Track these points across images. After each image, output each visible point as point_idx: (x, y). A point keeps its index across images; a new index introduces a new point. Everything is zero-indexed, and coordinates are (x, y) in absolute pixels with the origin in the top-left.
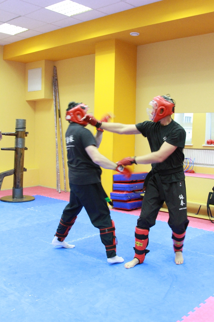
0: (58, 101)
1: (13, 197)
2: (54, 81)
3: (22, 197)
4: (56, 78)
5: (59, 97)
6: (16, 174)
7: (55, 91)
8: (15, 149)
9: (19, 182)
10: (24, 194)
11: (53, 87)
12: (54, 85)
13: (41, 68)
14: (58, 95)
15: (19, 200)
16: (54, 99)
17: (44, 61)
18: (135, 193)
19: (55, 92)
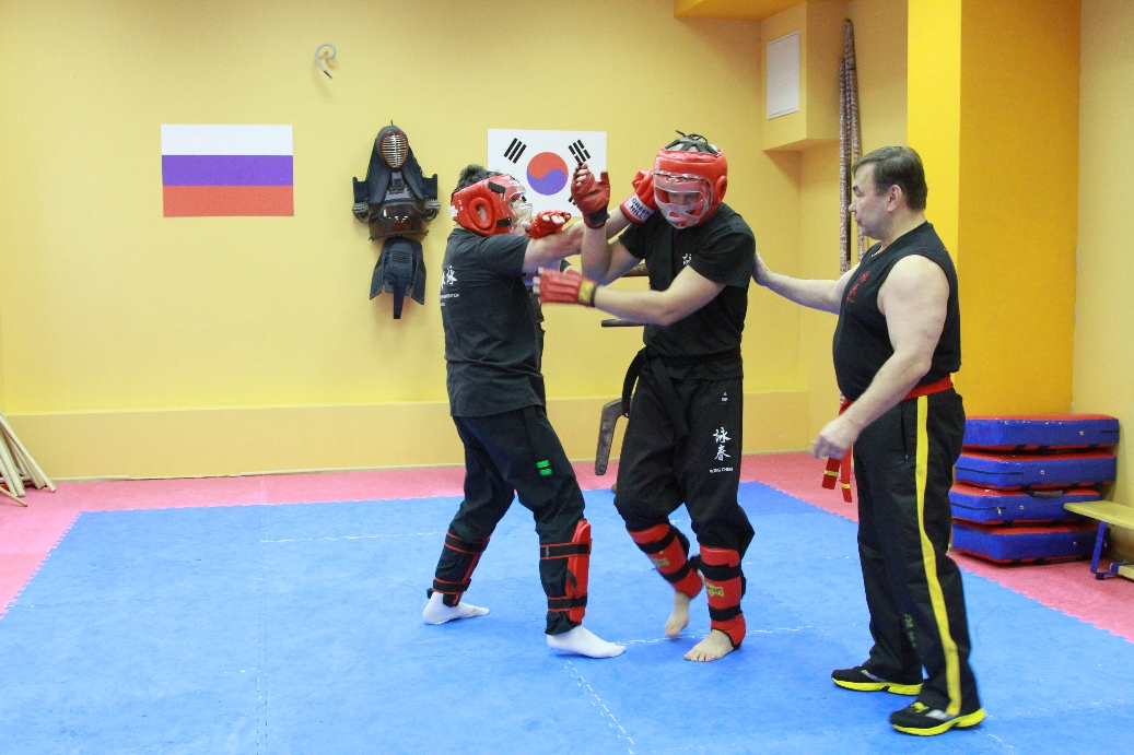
0: (858, 145)
2: (843, 76)
4: (852, 61)
5: (859, 131)
7: (846, 110)
11: (841, 96)
12: (844, 87)
14: (855, 124)
16: (843, 138)
17: (804, 7)
18: (1032, 495)
19: (845, 117)
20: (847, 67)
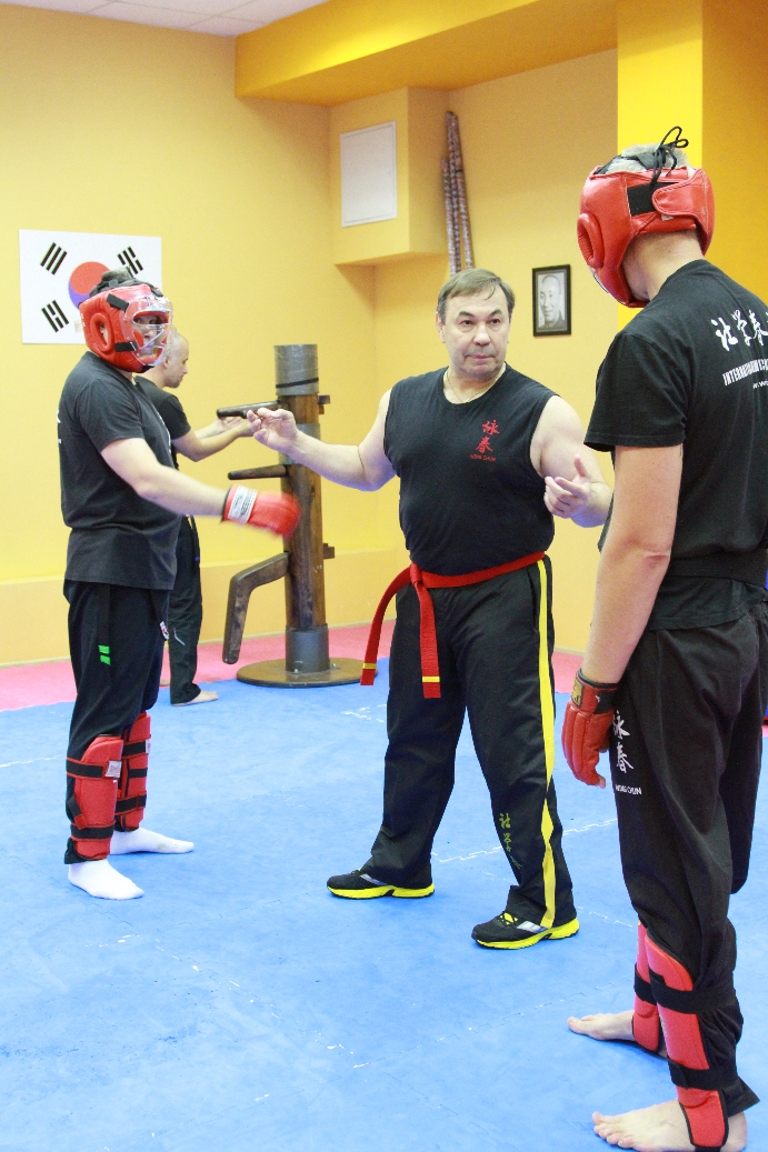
0: (468, 260)
1: (290, 666)
2: (449, 178)
3: (324, 664)
4: (458, 161)
5: (471, 244)
6: (298, 574)
7: (454, 219)
8: (283, 470)
9: (311, 606)
10: (331, 655)
11: (447, 202)
12: (451, 192)
13: (393, 123)
14: (466, 236)
15: (315, 677)
16: (452, 252)
17: (403, 94)
19: (454, 225)
20: (452, 168)
